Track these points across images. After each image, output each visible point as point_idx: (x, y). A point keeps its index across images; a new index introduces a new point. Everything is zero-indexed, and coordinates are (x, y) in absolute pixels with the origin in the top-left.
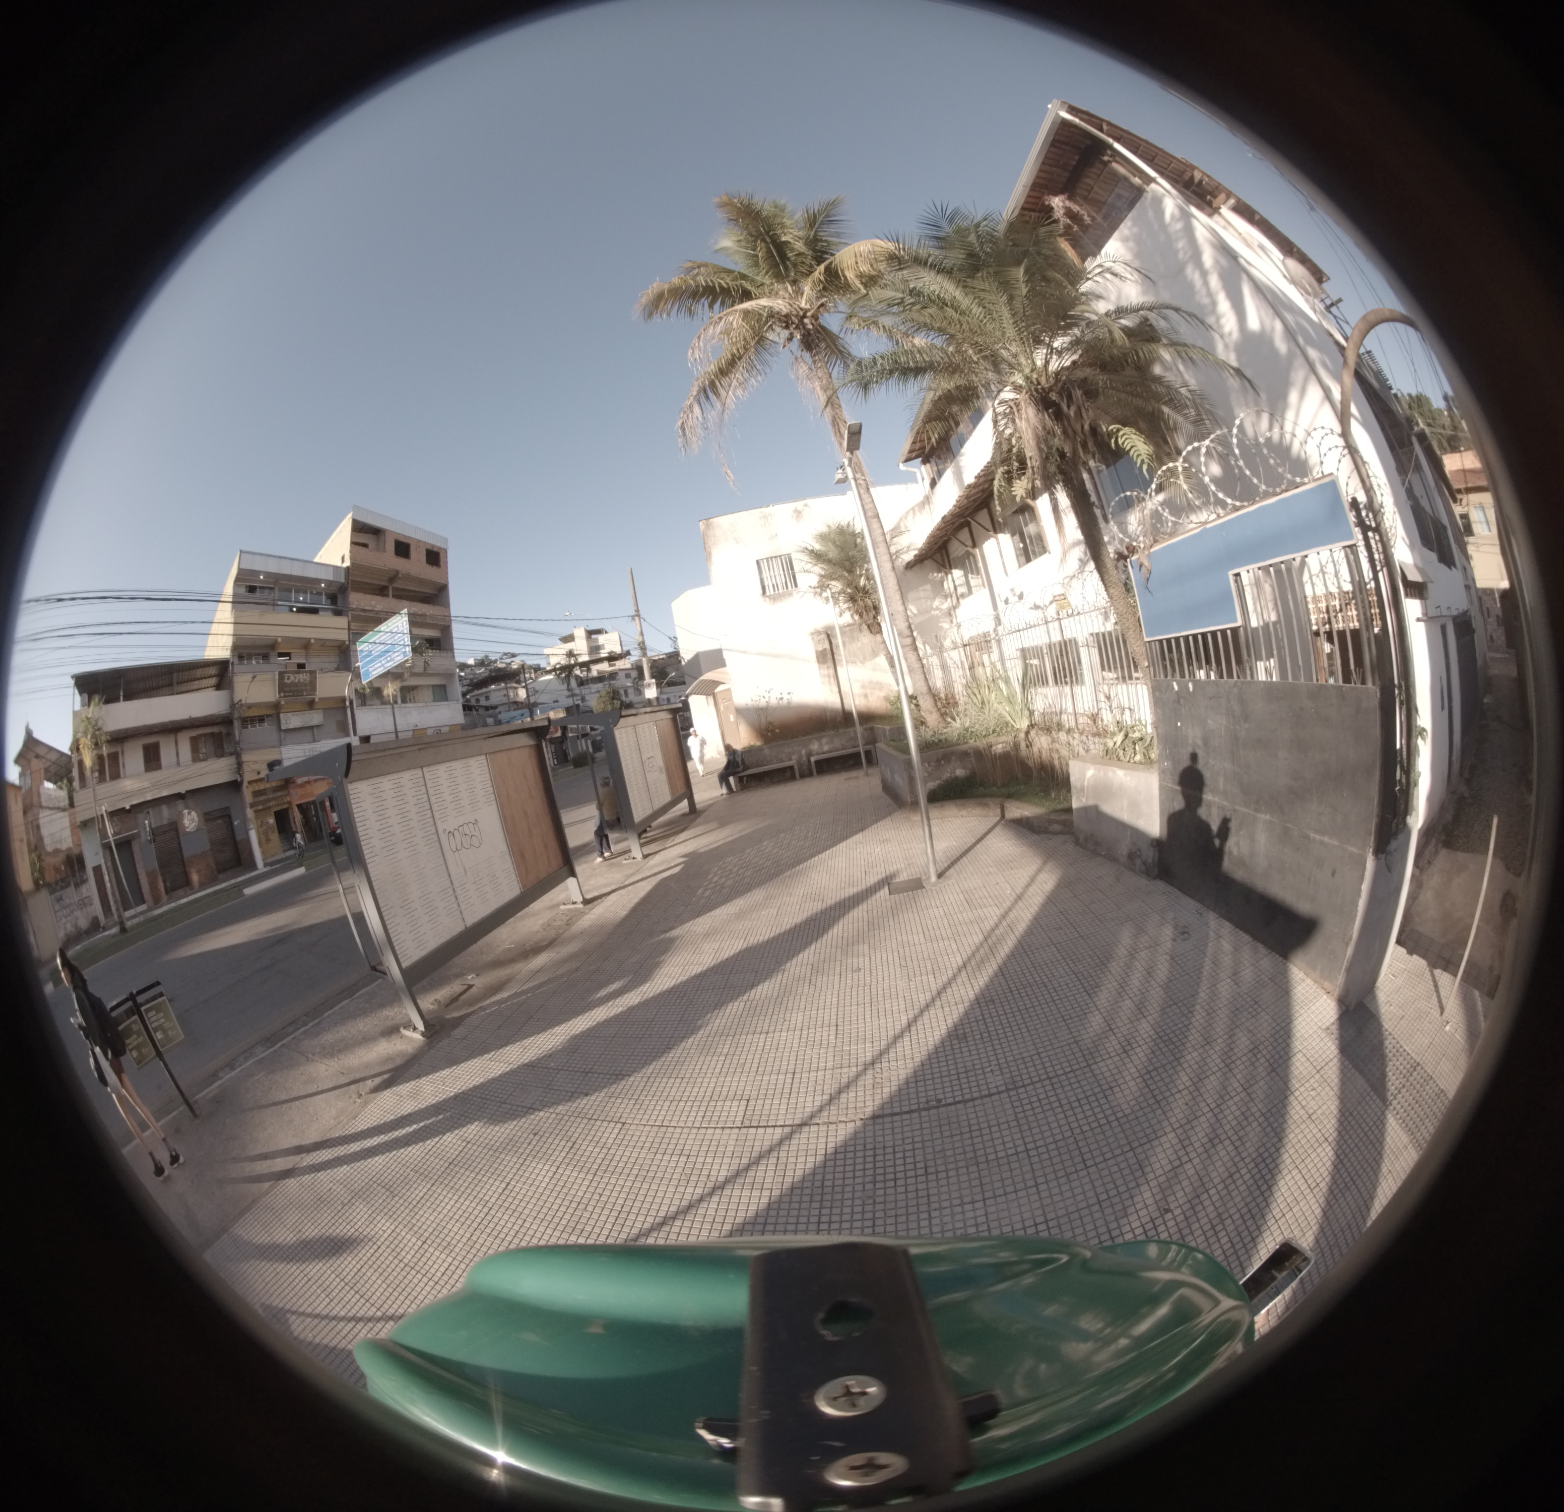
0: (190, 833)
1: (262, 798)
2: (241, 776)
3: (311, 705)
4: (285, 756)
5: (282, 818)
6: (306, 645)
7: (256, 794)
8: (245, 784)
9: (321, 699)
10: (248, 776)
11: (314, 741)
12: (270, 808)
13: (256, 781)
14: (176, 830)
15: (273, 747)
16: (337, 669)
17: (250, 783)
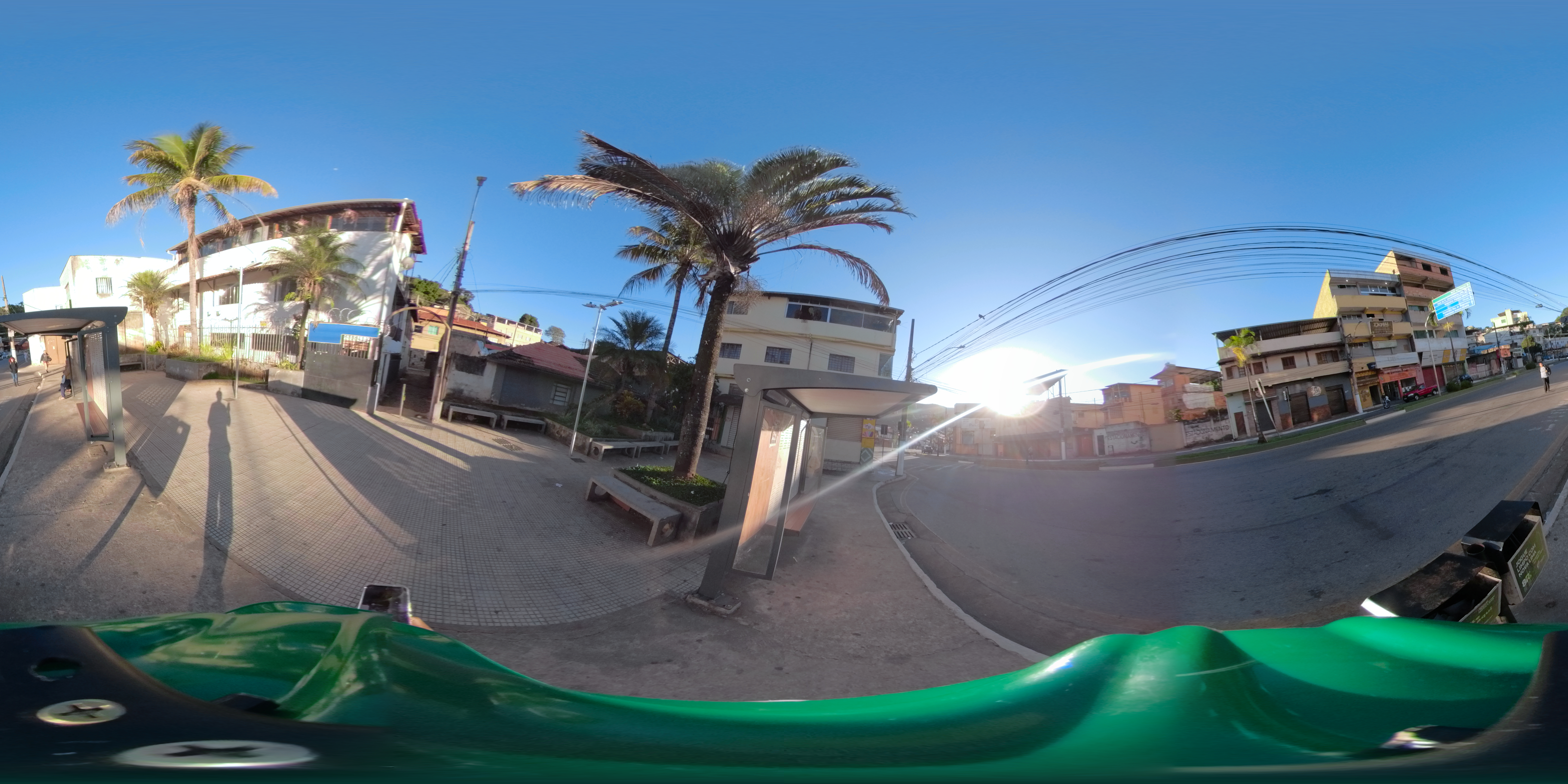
0: (1315, 396)
1: (1362, 380)
2: (1352, 370)
3: (1390, 337)
4: (1377, 360)
5: (1374, 391)
6: (1383, 311)
7: (1358, 378)
8: (1354, 374)
9: (1395, 335)
10: (1355, 370)
11: (1392, 354)
12: (1367, 385)
13: (1359, 372)
14: (1306, 396)
15: (1368, 356)
16: (1402, 321)
17: (1356, 373)
